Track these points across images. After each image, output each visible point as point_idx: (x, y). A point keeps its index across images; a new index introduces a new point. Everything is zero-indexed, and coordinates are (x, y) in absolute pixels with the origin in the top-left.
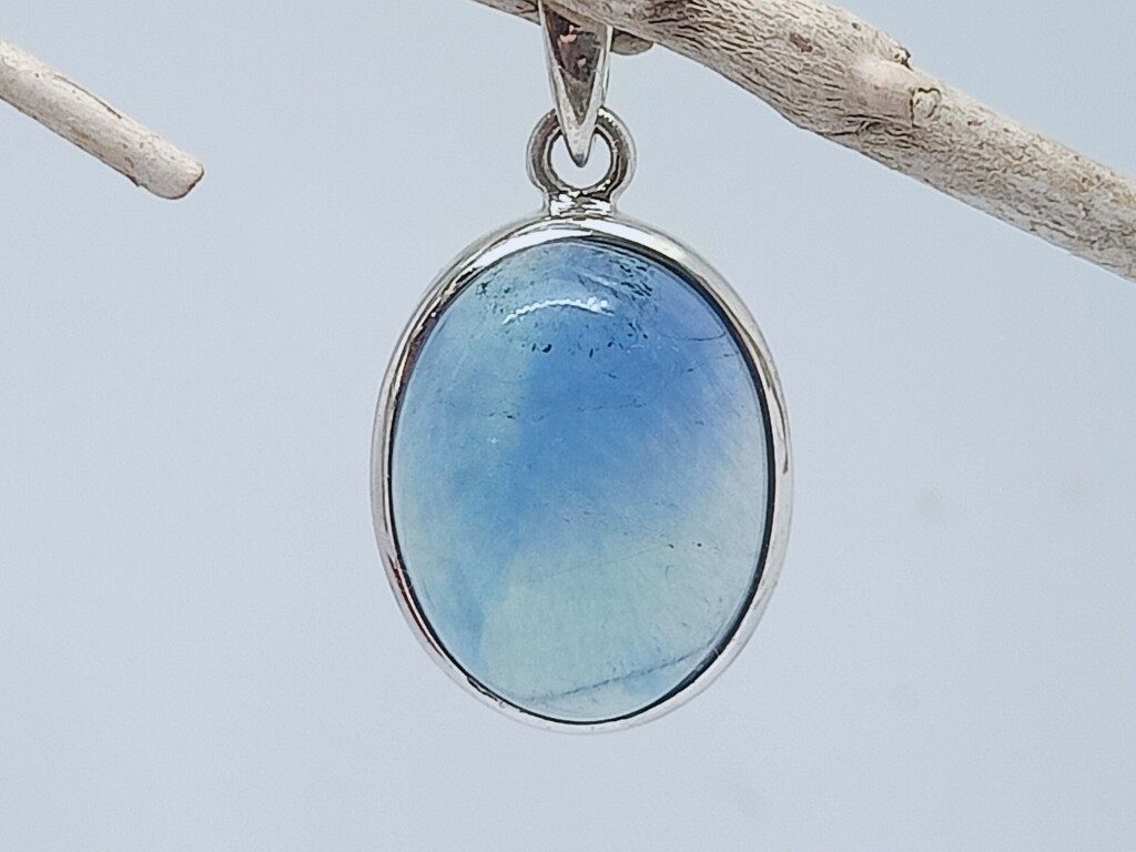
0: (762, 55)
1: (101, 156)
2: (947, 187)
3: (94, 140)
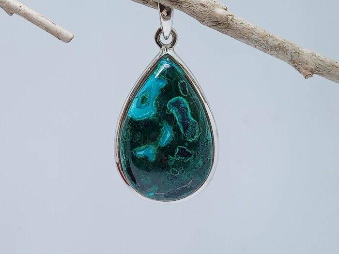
0: (194, 8)
1: (51, 33)
2: (236, 38)
3: (50, 30)
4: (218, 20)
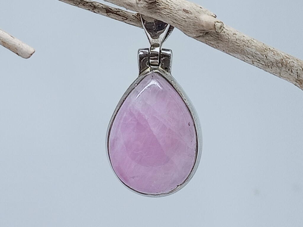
0: (176, 15)
1: (9, 48)
2: (228, 52)
3: (8, 44)
4: (205, 29)
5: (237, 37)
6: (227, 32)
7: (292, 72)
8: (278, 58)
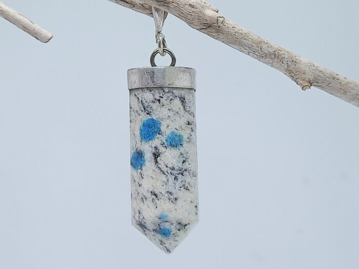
0: (183, 9)
1: (29, 33)
3: (28, 29)
4: (208, 22)
5: (236, 30)
6: (227, 25)
7: (283, 62)
8: (271, 51)
